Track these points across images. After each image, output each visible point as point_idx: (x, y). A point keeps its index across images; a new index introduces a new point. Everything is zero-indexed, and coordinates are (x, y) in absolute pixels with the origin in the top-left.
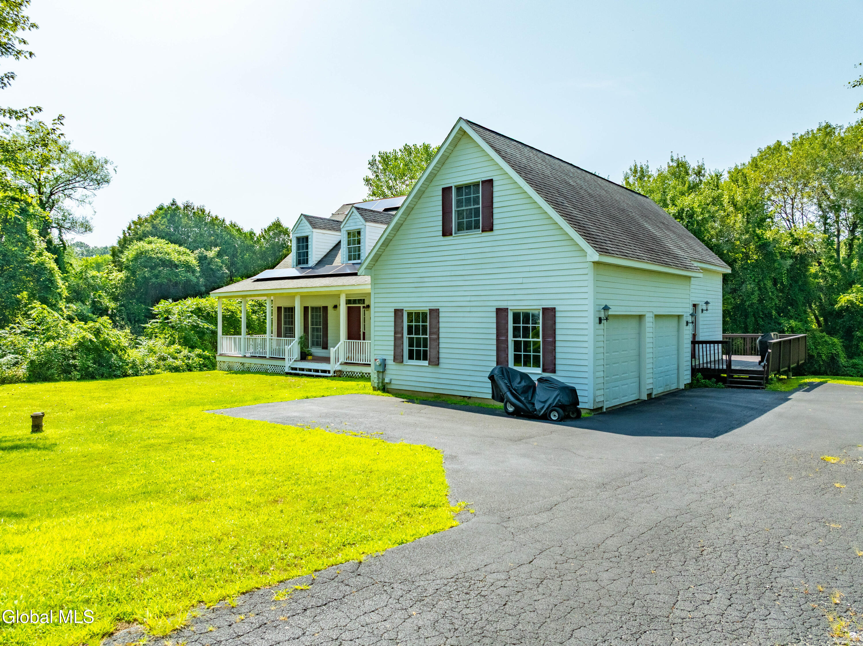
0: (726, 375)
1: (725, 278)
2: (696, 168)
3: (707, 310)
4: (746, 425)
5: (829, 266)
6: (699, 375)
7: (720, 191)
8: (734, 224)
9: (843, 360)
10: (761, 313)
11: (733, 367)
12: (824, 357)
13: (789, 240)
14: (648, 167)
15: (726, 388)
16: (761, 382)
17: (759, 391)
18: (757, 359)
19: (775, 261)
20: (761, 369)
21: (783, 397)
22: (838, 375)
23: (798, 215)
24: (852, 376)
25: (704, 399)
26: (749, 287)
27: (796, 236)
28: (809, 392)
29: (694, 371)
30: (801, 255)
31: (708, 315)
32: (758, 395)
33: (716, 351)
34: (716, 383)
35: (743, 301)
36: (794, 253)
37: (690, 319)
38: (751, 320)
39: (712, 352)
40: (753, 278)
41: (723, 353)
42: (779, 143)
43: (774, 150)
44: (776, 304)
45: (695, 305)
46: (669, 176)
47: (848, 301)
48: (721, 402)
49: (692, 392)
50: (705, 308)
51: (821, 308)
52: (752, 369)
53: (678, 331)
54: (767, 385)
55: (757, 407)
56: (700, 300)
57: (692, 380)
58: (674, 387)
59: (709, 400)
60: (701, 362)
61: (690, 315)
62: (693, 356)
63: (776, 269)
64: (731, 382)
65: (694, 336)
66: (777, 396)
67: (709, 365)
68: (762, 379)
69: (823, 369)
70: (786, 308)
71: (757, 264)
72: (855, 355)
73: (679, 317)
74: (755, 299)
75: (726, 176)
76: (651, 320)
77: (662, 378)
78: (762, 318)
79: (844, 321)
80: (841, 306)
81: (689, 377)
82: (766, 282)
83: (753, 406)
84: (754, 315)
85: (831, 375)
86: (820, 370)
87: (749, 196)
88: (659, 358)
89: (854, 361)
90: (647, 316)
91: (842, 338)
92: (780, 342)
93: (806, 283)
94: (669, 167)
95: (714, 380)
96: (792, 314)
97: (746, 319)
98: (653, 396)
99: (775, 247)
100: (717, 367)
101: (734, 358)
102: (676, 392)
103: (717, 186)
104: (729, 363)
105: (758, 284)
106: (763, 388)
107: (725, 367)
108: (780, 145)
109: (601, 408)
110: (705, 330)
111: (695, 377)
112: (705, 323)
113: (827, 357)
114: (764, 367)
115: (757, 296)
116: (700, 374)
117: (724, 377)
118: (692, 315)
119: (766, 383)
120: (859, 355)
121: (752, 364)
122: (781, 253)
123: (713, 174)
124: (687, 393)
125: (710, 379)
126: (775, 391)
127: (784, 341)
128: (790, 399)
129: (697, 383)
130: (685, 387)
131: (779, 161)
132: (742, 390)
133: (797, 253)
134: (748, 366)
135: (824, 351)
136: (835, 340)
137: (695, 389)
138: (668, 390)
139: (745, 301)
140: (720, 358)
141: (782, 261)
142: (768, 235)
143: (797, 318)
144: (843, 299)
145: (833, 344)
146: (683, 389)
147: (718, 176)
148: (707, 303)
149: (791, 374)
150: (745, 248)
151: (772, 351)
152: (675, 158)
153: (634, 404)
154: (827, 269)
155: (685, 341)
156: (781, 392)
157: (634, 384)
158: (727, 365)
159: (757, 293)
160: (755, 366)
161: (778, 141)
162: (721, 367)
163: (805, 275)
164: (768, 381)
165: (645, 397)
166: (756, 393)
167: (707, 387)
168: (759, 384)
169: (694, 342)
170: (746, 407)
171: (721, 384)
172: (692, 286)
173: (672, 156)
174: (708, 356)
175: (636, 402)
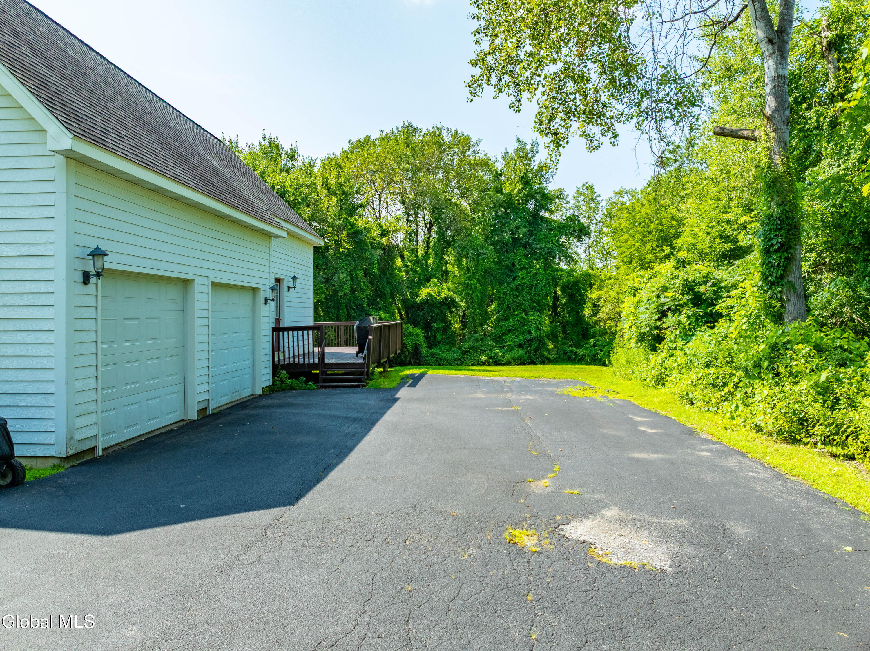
0: (318, 372)
1: (317, 250)
2: (289, 151)
3: (294, 287)
4: (349, 457)
5: (412, 261)
6: (284, 374)
7: (313, 178)
8: (327, 208)
9: (424, 350)
10: (353, 305)
11: (327, 361)
12: (409, 348)
13: (379, 232)
14: (237, 142)
15: (319, 388)
16: (361, 379)
17: (358, 390)
18: (353, 350)
19: (366, 250)
20: (361, 361)
21: (389, 397)
22: (420, 365)
23: (383, 213)
24: (431, 365)
25: (287, 410)
26: (341, 276)
27: (384, 228)
28: (415, 386)
29: (276, 368)
30: (389, 246)
31: (296, 295)
32: (359, 396)
33: (306, 342)
34: (306, 382)
35: (336, 292)
36: (383, 244)
37: (269, 295)
38: (343, 312)
39: (301, 343)
40: (346, 267)
41: (314, 346)
42: (368, 138)
43: (363, 143)
44: (367, 295)
45: (278, 280)
46: (261, 156)
47: (428, 293)
48: (312, 412)
49: (273, 398)
50: (292, 285)
51: (404, 301)
52: (349, 362)
53: (253, 311)
54: (368, 381)
55: (361, 415)
56: (285, 274)
57: (274, 381)
58: (246, 393)
59: (295, 411)
60: (287, 356)
61: (271, 288)
62: (276, 348)
63: (367, 258)
64: (325, 381)
65: (278, 321)
66: (381, 395)
67: (296, 360)
68: (361, 374)
69: (408, 359)
70: (375, 300)
71: (348, 254)
72: (433, 345)
73: (255, 290)
74: (347, 288)
75: (318, 163)
76: (205, 289)
77: (226, 382)
78: (354, 309)
79: (424, 314)
80: (422, 299)
81: (270, 377)
82: (358, 272)
83: (355, 415)
84: (346, 306)
85: (415, 365)
86: (405, 361)
87: (342, 180)
88: (222, 352)
89: (433, 350)
90: (196, 282)
91: (422, 330)
92: (381, 327)
93: (393, 275)
94: (260, 145)
95: (303, 379)
96: (380, 306)
97: (338, 311)
98: (210, 412)
99: (366, 236)
100: (307, 362)
101: (327, 350)
102: (249, 401)
103: (310, 174)
104: (322, 356)
105: (350, 274)
106: (363, 386)
107: (316, 361)
108: (369, 140)
109: (93, 449)
110: (292, 314)
111: (278, 377)
112: (292, 304)
113: (412, 347)
114: (364, 359)
115: (349, 286)
116: (284, 372)
117: (317, 374)
118: (272, 289)
119: (367, 379)
120: (436, 345)
121: (349, 356)
122: (371, 244)
123: (306, 161)
124: (265, 402)
125: (297, 378)
126: (378, 389)
127: (384, 326)
128: (398, 399)
129: (281, 384)
130: (263, 392)
131: (368, 154)
132: (338, 390)
133: (385, 244)
134: (345, 359)
135: (409, 342)
136: (418, 331)
137: (276, 394)
138: (238, 398)
139: (338, 292)
140: (311, 350)
141: (373, 251)
142: (360, 223)
143: (385, 310)
144: (424, 292)
145: (417, 336)
146: (260, 395)
147: (311, 164)
148: (294, 278)
149: (387, 365)
150: (338, 236)
151: (373, 338)
152: (267, 137)
153: (172, 430)
154: (409, 264)
155: (264, 326)
156: (385, 390)
157: (175, 395)
158: (319, 358)
159: (349, 283)
160: (352, 358)
161: (367, 136)
162: (311, 361)
163: (392, 268)
164: (369, 375)
165: (193, 416)
166: (356, 393)
167: (295, 389)
168: (359, 381)
169: (277, 330)
170: (347, 418)
171: (311, 383)
172: (273, 248)
173: (264, 135)
174: (296, 348)
175: (174, 427)
